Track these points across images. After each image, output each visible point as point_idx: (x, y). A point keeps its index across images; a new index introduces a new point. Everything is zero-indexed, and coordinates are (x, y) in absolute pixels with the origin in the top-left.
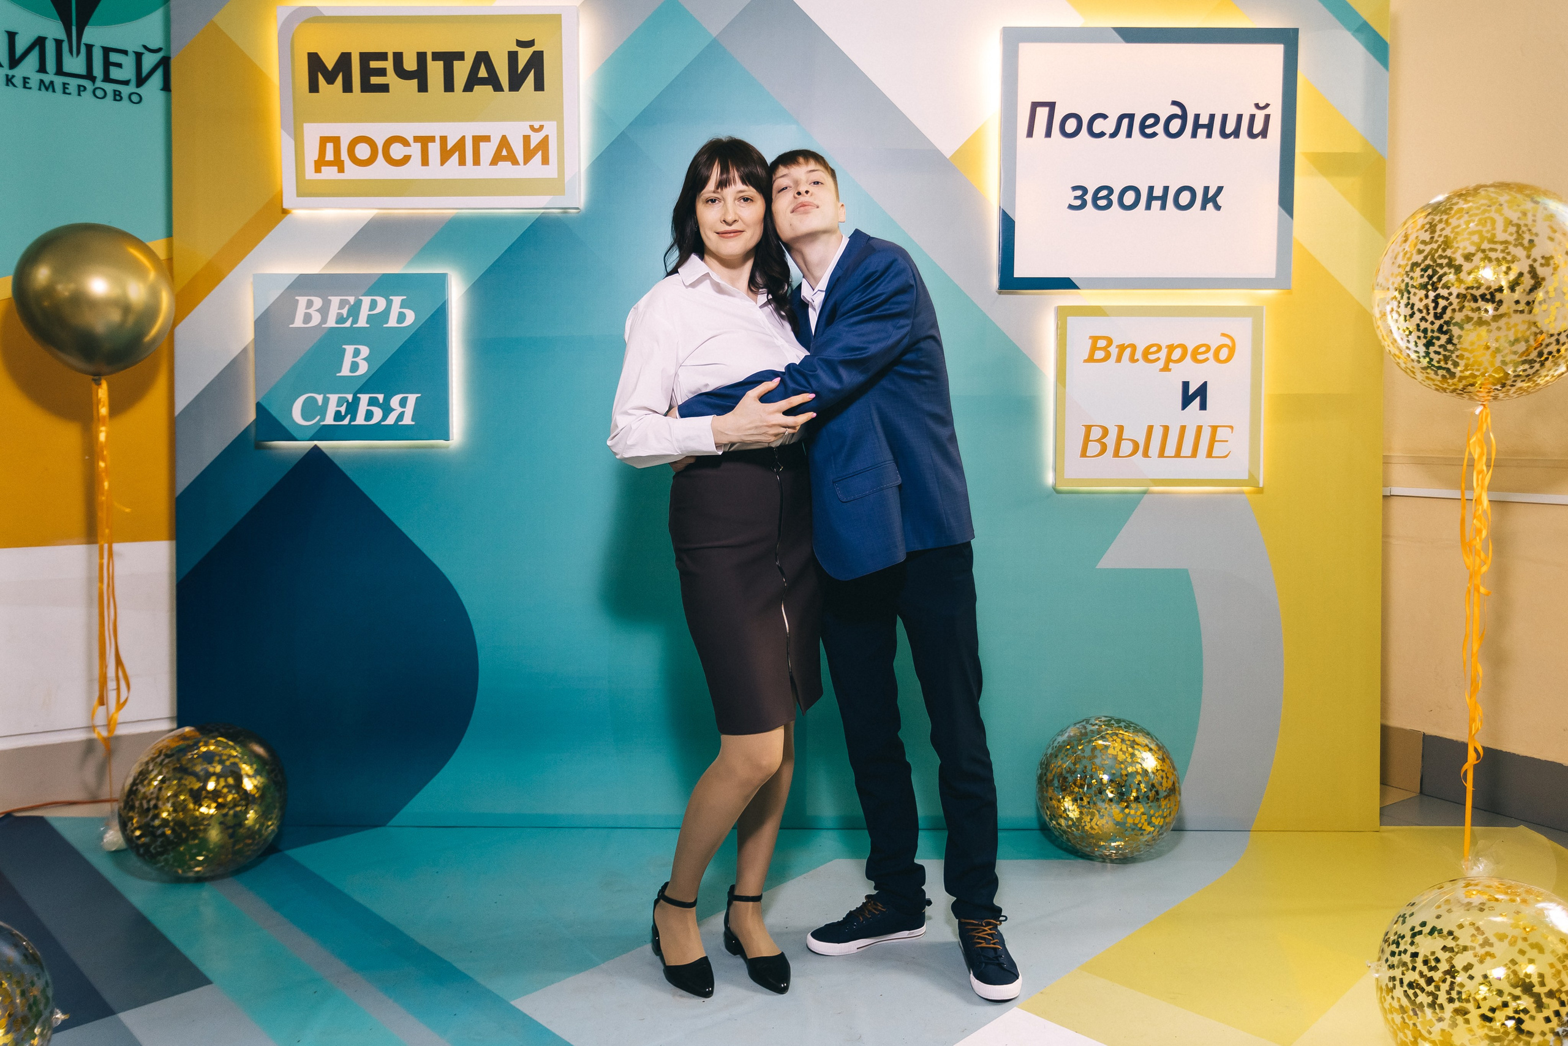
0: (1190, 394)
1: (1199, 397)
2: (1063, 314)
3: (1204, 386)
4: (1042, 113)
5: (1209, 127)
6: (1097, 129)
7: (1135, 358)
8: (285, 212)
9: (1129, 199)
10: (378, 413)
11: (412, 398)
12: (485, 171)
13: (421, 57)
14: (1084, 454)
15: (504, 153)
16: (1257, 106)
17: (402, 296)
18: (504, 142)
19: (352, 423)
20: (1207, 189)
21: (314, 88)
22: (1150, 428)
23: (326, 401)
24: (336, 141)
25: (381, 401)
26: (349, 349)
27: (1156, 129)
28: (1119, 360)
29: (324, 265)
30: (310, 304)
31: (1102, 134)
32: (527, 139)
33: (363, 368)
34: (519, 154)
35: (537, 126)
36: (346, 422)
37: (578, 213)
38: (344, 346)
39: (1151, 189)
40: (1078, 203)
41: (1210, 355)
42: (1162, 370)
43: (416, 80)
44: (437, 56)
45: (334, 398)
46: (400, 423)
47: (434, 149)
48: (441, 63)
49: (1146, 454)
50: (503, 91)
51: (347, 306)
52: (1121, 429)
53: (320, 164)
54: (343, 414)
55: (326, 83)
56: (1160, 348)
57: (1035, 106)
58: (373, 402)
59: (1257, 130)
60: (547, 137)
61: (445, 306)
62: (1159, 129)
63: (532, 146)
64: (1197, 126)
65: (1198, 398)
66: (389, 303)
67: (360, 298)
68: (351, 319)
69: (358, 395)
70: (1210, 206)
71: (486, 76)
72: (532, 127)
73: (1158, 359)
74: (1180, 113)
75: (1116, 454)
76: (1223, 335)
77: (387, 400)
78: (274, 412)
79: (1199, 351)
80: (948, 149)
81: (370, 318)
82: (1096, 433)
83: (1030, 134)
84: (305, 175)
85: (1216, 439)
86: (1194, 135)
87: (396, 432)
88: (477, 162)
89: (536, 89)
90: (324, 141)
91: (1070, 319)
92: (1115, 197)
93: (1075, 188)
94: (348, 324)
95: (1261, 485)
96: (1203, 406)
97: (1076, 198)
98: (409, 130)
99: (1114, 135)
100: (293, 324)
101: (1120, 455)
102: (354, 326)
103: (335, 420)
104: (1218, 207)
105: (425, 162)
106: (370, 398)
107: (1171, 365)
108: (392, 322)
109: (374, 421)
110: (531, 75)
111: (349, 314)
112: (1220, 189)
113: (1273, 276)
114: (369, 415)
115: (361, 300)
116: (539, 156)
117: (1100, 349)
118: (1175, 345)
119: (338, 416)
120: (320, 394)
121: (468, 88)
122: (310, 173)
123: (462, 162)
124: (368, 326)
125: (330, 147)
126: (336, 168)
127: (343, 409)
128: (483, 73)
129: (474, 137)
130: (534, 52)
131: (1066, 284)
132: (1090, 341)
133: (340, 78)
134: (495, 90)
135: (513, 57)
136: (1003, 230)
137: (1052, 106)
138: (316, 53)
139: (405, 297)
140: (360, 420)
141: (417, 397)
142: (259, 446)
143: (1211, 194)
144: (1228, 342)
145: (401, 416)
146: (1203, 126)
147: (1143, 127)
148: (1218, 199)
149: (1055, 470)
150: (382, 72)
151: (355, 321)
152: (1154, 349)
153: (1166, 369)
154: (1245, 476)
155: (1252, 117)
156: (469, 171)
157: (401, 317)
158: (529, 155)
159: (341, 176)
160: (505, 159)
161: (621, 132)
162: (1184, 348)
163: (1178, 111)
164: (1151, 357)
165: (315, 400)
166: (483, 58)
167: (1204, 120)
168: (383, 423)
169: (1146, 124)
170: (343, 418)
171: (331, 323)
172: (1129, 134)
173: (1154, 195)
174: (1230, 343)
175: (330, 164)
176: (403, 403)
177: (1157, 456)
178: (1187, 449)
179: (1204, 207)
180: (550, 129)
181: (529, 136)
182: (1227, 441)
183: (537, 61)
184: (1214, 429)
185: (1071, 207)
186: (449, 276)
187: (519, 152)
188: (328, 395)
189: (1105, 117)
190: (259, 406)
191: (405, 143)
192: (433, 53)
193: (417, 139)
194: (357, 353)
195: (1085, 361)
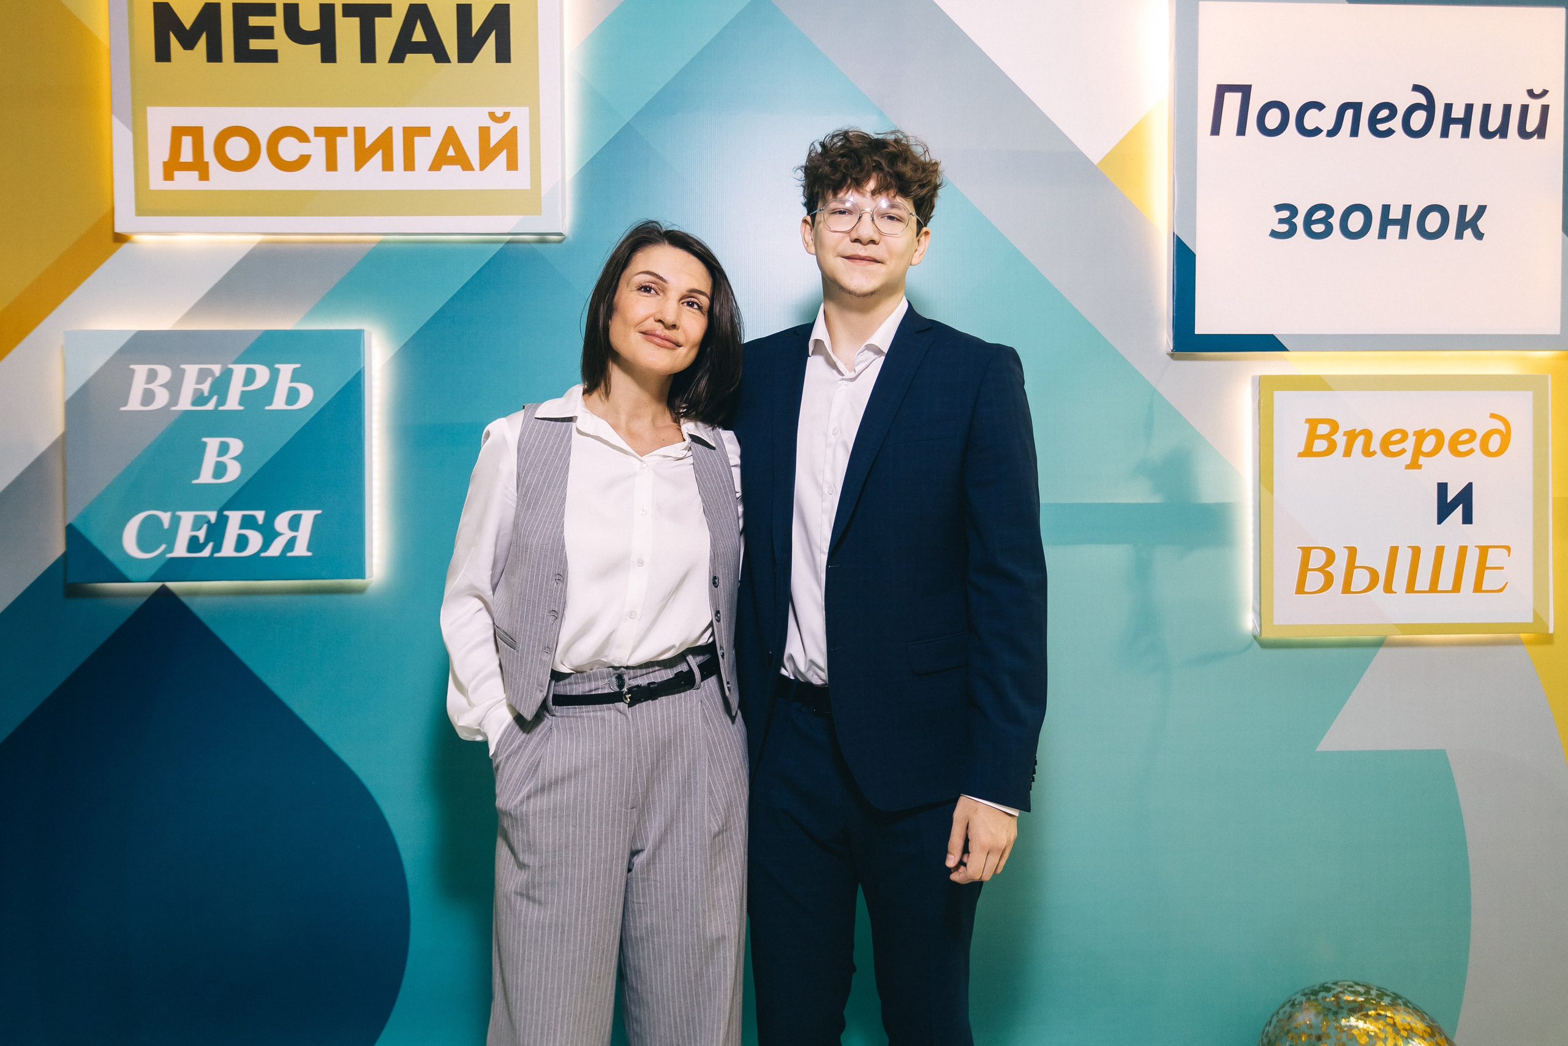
0: (1449, 499)
1: (1461, 505)
2: (1266, 387)
3: (1469, 488)
4: (1233, 101)
5: (1466, 122)
6: (1310, 122)
7: (1371, 450)
8: (120, 239)
9: (1356, 222)
10: (255, 540)
11: (308, 517)
12: (422, 179)
13: (327, 11)
14: (1300, 589)
15: (451, 152)
16: (1531, 93)
17: (295, 363)
18: (451, 138)
19: (217, 555)
20: (1463, 209)
21: (163, 54)
22: (1394, 551)
23: (176, 522)
24: (196, 133)
25: (260, 520)
26: (212, 444)
27: (1392, 124)
28: (1348, 453)
29: (179, 317)
30: (152, 376)
31: (1317, 131)
32: (484, 132)
33: (234, 472)
34: (474, 157)
35: (499, 114)
36: (206, 553)
37: (560, 242)
38: (204, 439)
39: (1386, 209)
40: (1284, 228)
41: (1476, 445)
42: (1408, 467)
43: (318, 46)
44: (349, 10)
45: (187, 518)
46: (289, 554)
47: (346, 147)
48: (357, 20)
49: (1388, 589)
50: (449, 61)
51: (209, 381)
52: (1352, 552)
53: (172, 167)
54: (202, 540)
55: (181, 48)
56: (1405, 435)
57: (1222, 90)
58: (248, 523)
59: (1532, 124)
60: (514, 129)
61: (360, 379)
62: (1396, 124)
63: (494, 140)
64: (1448, 121)
65: (1461, 507)
66: (275, 375)
67: (230, 366)
68: (215, 399)
69: (226, 513)
70: (1468, 233)
71: (424, 39)
72: (492, 115)
73: (1403, 451)
74: (1425, 103)
75: (1347, 589)
76: (1493, 416)
77: (270, 519)
78: (95, 536)
79: (1460, 440)
80: (1095, 152)
81: (244, 397)
82: (1317, 559)
83: (1215, 130)
84: (148, 182)
85: (1487, 566)
86: (1445, 133)
87: (285, 566)
88: (409, 165)
89: (498, 61)
90: (178, 133)
91: (1278, 395)
92: (1335, 221)
93: (1279, 208)
94: (210, 406)
95: (1551, 631)
96: (1467, 519)
97: (1281, 221)
98: (307, 118)
99: (1332, 133)
100: (124, 406)
101: (1352, 590)
102: (221, 408)
103: (190, 550)
104: (1479, 235)
105: (332, 164)
106: (244, 516)
107: (1422, 460)
108: (279, 402)
109: (250, 551)
110: (491, 41)
111: (212, 392)
112: (1482, 210)
113: (1558, 332)
114: (242, 542)
115: (231, 371)
116: (503, 157)
117: (1321, 437)
118: (1426, 431)
119: (194, 544)
120: (165, 511)
121: (397, 56)
122: (156, 181)
123: (388, 165)
124: (242, 408)
125: (187, 142)
126: (196, 174)
127: (201, 534)
128: (419, 35)
129: (405, 129)
130: (496, 5)
131: (1269, 343)
132: (1307, 425)
133: (202, 43)
134: (437, 61)
135: (464, 13)
136: (1177, 269)
137: (1245, 91)
138: (167, 4)
139: (298, 366)
140: (228, 550)
141: (316, 516)
142: (74, 591)
143: (1469, 216)
144: (1499, 425)
145: (291, 544)
146: (1457, 121)
147: (1373, 121)
148: (1481, 224)
149: (1259, 614)
150: (267, 33)
151: (222, 401)
152: (1397, 437)
153: (1414, 465)
154: (1529, 619)
155: (1525, 109)
156: (398, 180)
157: (293, 396)
158: (487, 157)
159: (204, 186)
160: (451, 161)
161: (625, 123)
162: (1438, 434)
163: (1421, 99)
164: (1394, 448)
165: (158, 520)
166: (419, 14)
167: (1458, 112)
168: (263, 555)
169: (1378, 118)
170: (201, 547)
171: (185, 404)
172: (1354, 132)
173: (1390, 218)
174: (1502, 427)
175: (186, 167)
176: (294, 524)
177: (1405, 591)
178: (1446, 580)
179: (1459, 235)
180: (519, 117)
181: (488, 128)
182: (1502, 568)
183: (499, 18)
184: (1484, 551)
185: (1274, 234)
186: (366, 334)
187: (472, 151)
188: (178, 513)
189: (1320, 106)
190: (72, 533)
191: (302, 137)
192: (345, 6)
193: (319, 131)
194: (224, 449)
195: (1300, 455)
